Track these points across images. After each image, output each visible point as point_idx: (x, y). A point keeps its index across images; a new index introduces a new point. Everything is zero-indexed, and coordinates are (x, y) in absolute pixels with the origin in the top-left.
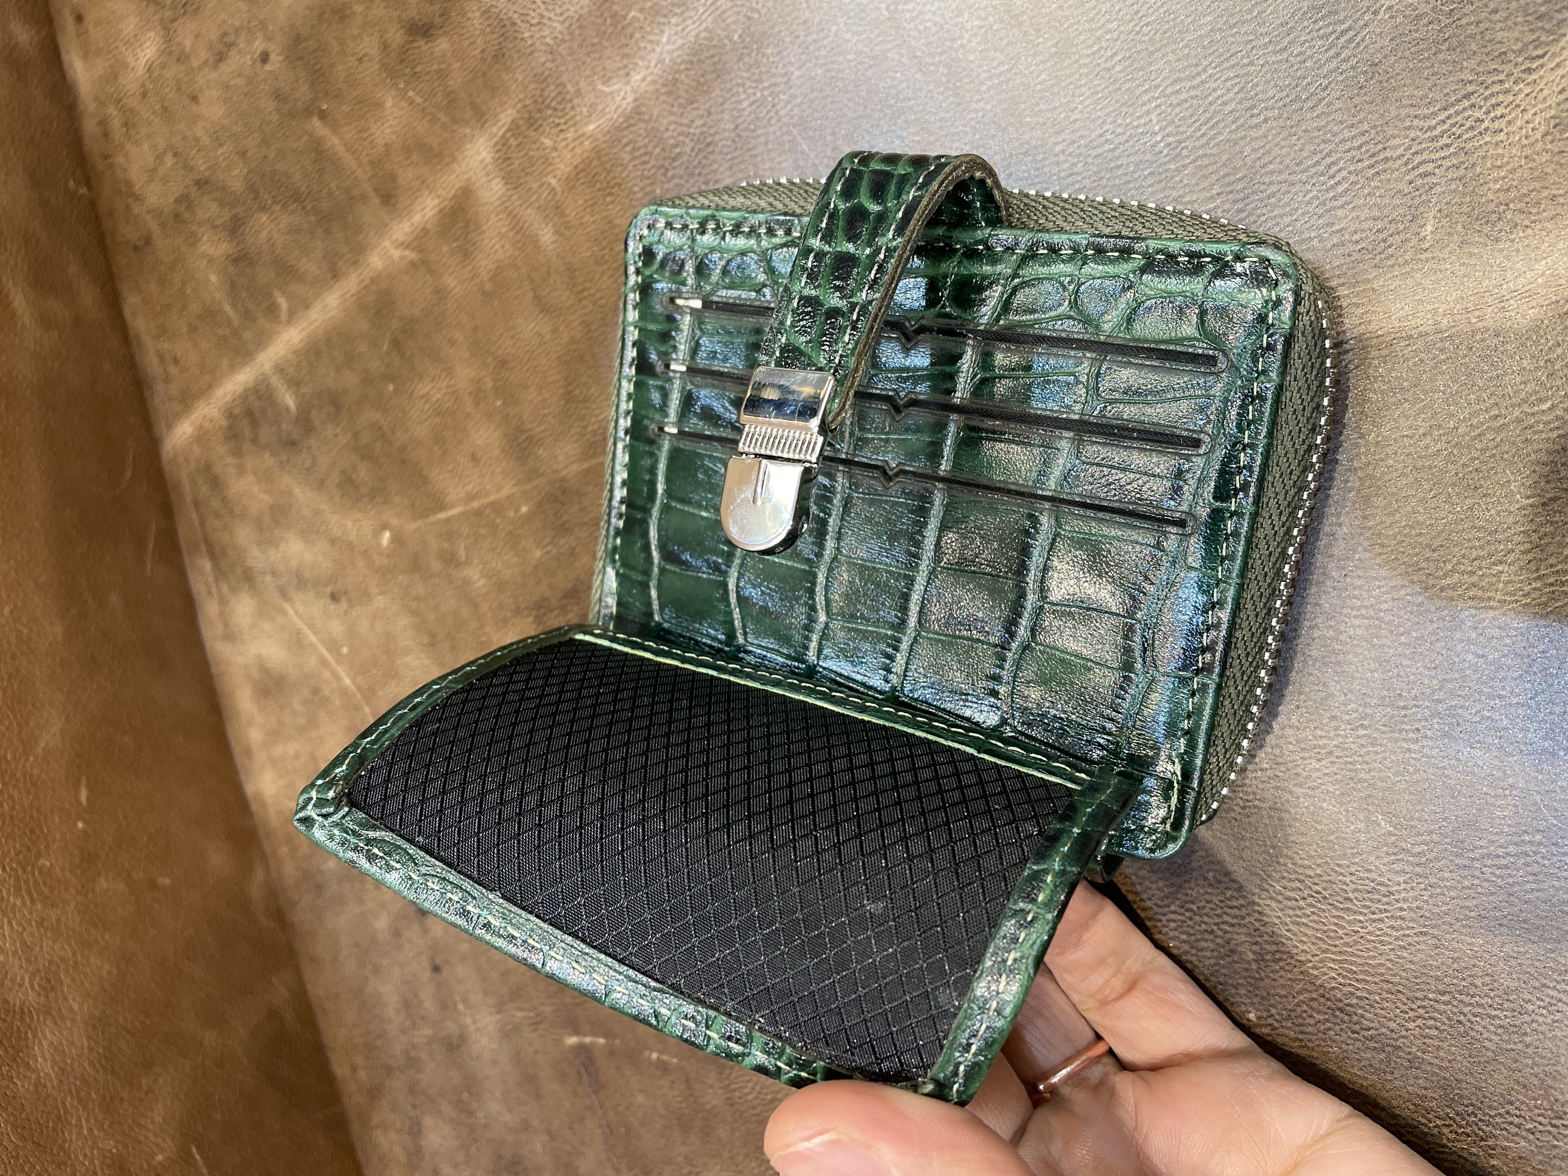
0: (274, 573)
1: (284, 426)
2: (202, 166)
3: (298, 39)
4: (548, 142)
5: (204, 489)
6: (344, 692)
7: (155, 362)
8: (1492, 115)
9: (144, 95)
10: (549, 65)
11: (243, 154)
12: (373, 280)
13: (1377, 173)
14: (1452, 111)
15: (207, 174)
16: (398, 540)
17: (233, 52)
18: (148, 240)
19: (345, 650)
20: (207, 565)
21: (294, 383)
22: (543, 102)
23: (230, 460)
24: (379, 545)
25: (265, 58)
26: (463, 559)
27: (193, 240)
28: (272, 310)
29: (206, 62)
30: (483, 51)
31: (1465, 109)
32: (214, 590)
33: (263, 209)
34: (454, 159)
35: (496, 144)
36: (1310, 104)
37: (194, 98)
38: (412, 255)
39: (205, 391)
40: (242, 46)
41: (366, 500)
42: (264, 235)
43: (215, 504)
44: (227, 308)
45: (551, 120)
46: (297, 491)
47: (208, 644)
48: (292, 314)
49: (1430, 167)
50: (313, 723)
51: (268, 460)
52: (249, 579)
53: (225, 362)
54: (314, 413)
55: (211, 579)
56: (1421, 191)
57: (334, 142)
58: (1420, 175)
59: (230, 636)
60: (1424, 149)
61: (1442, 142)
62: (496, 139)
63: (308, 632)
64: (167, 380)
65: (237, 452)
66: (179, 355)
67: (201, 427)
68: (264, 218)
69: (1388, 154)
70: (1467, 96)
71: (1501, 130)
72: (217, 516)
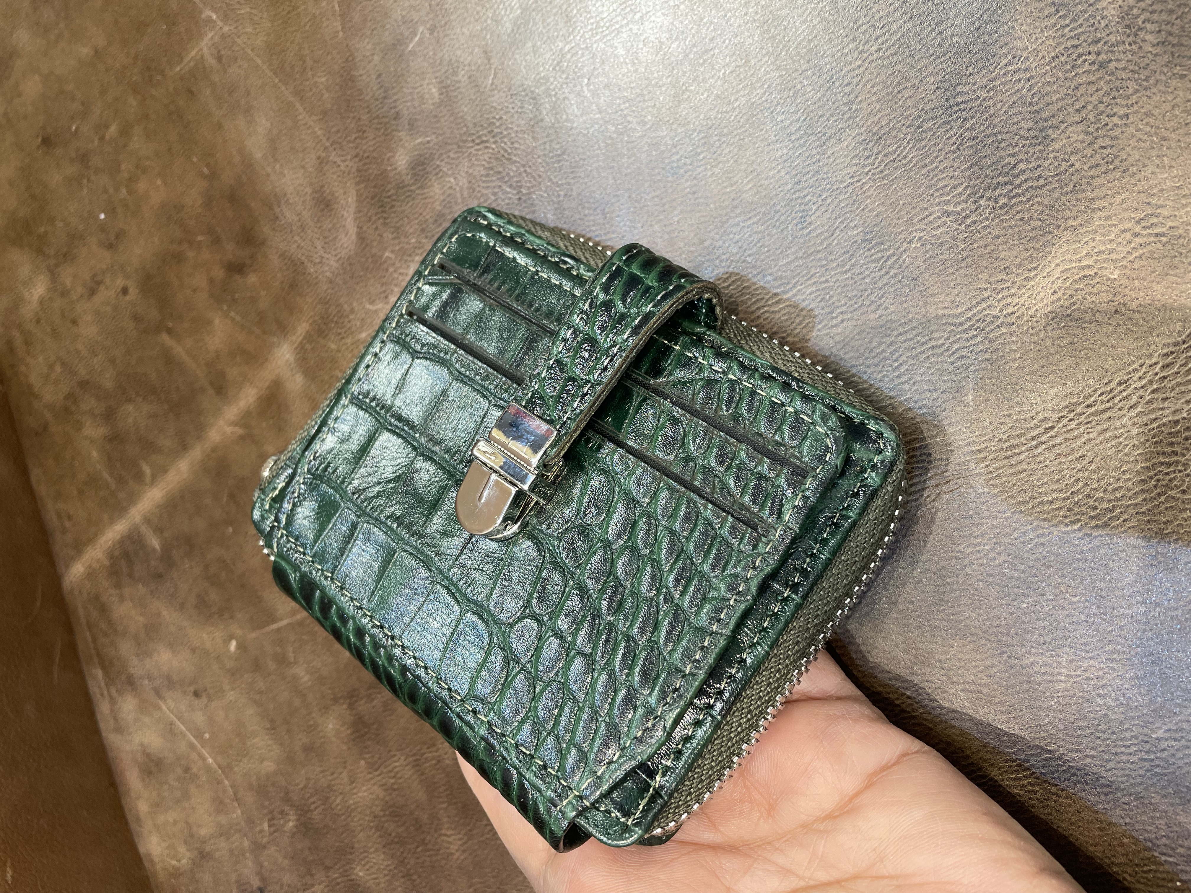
0: (150, 678)
1: (153, 563)
2: (82, 372)
3: (148, 277)
4: (333, 346)
5: (95, 614)
6: (208, 769)
7: (54, 518)
8: (1005, 312)
9: (38, 321)
10: (330, 291)
11: (112, 361)
12: (213, 450)
13: (928, 357)
14: (975, 311)
15: (87, 377)
16: (241, 646)
17: (102, 288)
18: (46, 428)
19: (207, 736)
20: (99, 673)
21: (159, 530)
22: (328, 318)
23: (113, 591)
24: (228, 650)
25: (125, 291)
26: (292, 659)
27: (79, 426)
28: (139, 476)
29: (82, 296)
30: (282, 282)
31: (985, 309)
32: (105, 692)
33: (129, 401)
34: (267, 360)
35: (296, 348)
36: (872, 308)
37: (75, 322)
38: (240, 431)
39: (91, 540)
40: (108, 281)
41: (216, 616)
42: (130, 420)
43: (103, 626)
44: (106, 475)
45: (334, 331)
46: (164, 612)
47: (104, 734)
48: (154, 478)
49: (965, 352)
50: (186, 796)
51: (141, 589)
52: (131, 683)
53: (106, 517)
54: (174, 552)
55: (103, 684)
56: (961, 369)
57: (179, 350)
58: (959, 358)
59: (119, 729)
60: (959, 339)
61: (971, 334)
62: (296, 345)
63: (178, 723)
64: (64, 531)
65: (118, 585)
66: (71, 513)
67: (90, 567)
68: (130, 408)
69: (933, 343)
70: (985, 299)
71: (1013, 324)
72: (106, 635)
